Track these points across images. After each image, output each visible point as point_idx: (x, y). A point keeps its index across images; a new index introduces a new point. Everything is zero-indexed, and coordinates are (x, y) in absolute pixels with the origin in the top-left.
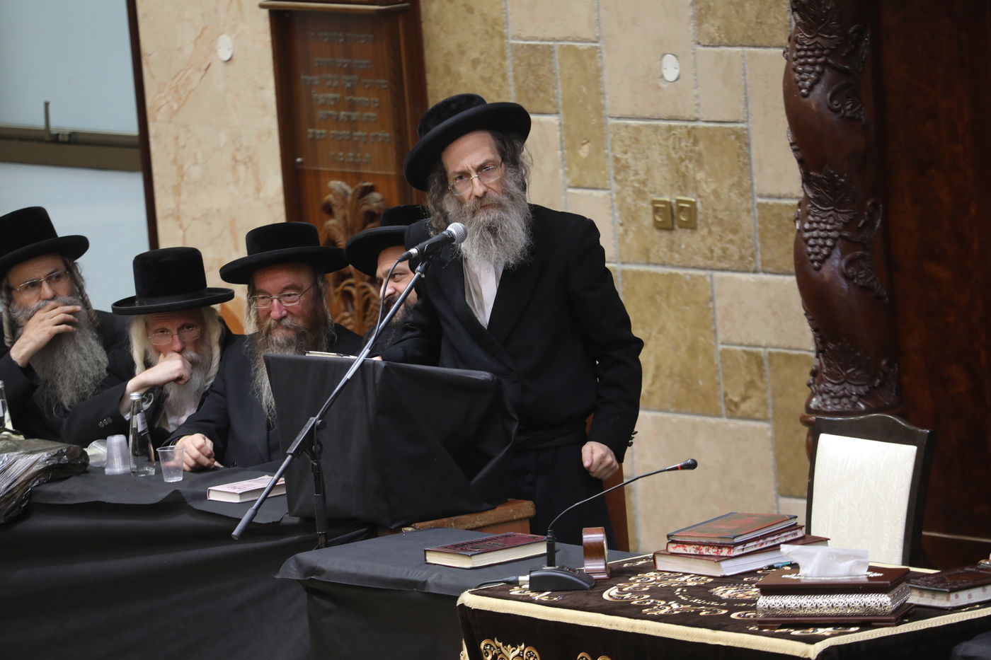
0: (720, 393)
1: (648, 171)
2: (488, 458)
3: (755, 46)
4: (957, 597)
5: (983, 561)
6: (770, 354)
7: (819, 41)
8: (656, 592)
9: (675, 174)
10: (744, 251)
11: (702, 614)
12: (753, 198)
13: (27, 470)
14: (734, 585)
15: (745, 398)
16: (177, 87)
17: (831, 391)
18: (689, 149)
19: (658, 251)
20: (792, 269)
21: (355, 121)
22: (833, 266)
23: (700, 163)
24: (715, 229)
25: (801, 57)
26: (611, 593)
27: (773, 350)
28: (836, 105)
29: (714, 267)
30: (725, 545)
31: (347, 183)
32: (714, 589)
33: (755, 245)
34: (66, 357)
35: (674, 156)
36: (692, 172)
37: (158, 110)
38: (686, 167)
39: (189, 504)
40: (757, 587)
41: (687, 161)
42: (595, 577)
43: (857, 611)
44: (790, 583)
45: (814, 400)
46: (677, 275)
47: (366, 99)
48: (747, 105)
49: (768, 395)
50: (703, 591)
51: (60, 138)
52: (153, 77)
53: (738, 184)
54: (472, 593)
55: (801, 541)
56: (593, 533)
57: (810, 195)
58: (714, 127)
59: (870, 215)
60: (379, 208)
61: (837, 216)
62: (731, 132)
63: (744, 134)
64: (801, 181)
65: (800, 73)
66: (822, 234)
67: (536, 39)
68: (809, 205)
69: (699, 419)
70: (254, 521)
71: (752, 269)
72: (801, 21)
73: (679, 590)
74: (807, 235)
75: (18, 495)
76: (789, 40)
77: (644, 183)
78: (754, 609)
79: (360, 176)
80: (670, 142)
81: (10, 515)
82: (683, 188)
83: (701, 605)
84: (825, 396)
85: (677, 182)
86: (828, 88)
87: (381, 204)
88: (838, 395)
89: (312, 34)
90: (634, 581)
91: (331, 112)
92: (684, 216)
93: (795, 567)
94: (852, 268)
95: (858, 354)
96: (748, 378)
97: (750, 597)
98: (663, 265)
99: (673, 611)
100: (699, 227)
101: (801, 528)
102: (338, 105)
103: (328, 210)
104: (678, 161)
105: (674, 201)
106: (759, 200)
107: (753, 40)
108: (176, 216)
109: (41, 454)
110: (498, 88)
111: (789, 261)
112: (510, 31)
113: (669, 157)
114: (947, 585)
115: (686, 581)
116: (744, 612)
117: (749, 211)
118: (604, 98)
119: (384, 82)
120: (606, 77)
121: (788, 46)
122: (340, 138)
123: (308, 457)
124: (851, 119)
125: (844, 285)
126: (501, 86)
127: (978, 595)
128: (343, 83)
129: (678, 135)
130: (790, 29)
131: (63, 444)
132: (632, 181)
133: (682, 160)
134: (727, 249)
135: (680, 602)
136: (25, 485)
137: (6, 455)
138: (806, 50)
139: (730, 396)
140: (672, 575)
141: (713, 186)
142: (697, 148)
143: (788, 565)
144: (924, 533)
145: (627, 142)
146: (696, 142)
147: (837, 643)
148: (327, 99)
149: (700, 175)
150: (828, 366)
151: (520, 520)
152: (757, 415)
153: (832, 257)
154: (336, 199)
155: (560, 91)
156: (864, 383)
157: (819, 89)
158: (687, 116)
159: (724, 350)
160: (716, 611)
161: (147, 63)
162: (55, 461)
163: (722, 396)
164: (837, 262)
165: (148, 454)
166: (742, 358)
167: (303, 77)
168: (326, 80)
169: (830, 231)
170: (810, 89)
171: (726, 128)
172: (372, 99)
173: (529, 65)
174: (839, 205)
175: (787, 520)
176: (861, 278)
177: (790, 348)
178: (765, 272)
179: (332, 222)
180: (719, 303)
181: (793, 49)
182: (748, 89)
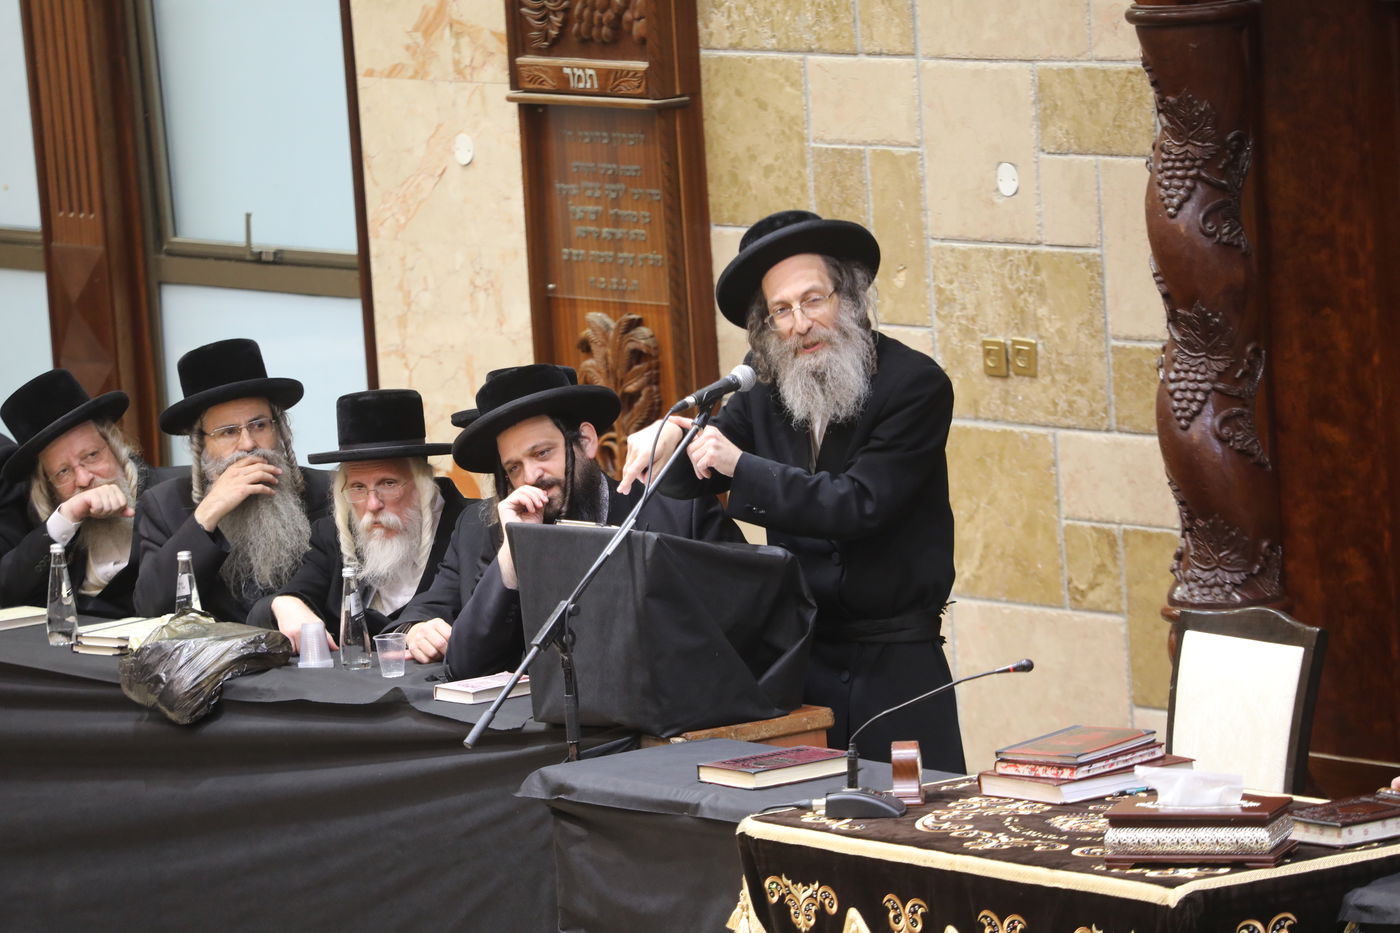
0: (1063, 580)
1: (978, 305)
2: (780, 653)
3: (1111, 155)
4: (1350, 832)
5: (1383, 790)
6: (1125, 531)
7: (1190, 149)
8: (982, 822)
9: (1011, 309)
10: (1094, 405)
11: (1036, 849)
12: (1106, 340)
13: (218, 659)
14: (1077, 814)
15: (1093, 586)
16: (405, 196)
17: (1200, 578)
18: (1029, 279)
19: (989, 403)
20: (1154, 428)
21: (620, 240)
22: (1204, 425)
23: (1041, 295)
24: (1060, 377)
25: (1168, 169)
26: (925, 823)
27: (1128, 527)
28: (1210, 228)
29: (1058, 424)
30: (1067, 765)
31: (609, 315)
32: (1052, 819)
33: (1109, 397)
34: (260, 523)
35: (1010, 286)
36: (1032, 307)
37: (382, 224)
38: (1025, 300)
39: (413, 705)
40: (1105, 817)
41: (1026, 294)
42: (906, 801)
43: (1228, 849)
44: (1145, 813)
45: (1179, 589)
46: (1012, 432)
47: (635, 213)
48: (1101, 226)
49: (1122, 582)
50: (1038, 821)
51: (264, 257)
52: (376, 184)
53: (1090, 322)
54: (756, 819)
55: (1160, 762)
56: (904, 748)
57: (1177, 337)
58: (1059, 252)
59: (1249, 362)
60: (647, 346)
61: (1210, 364)
62: (1081, 259)
63: (1096, 262)
64: (1166, 320)
65: (1166, 188)
66: (1191, 385)
67: (843, 142)
68: (1176, 350)
69: (1036, 610)
70: (490, 726)
71: (1105, 427)
72: (1169, 124)
73: (1009, 819)
74: (1172, 386)
75: (207, 690)
76: (1154, 148)
77: (973, 319)
78: (1101, 843)
79: (624, 307)
80: (1006, 271)
81: (197, 714)
82: (1020, 327)
83: (1036, 838)
84: (1192, 584)
85: (1013, 319)
86: (1202, 205)
87: (650, 342)
88: (1208, 583)
89: (570, 133)
90: (954, 808)
91: (592, 229)
92: (1020, 360)
93: (1152, 793)
94: (1227, 428)
95: (1234, 534)
96: (1098, 561)
97: (1096, 830)
98: (995, 420)
99: (1001, 846)
100: (1040, 375)
101: (1160, 745)
102: (599, 219)
103: (586, 347)
104: (1015, 294)
105: (1009, 343)
106: (1114, 343)
107: (1110, 147)
108: (401, 353)
109: (235, 640)
110: (795, 202)
111: (1150, 419)
112: (812, 132)
113: (1004, 288)
114: (1338, 819)
115: (1017, 809)
116: (1088, 848)
117: (1101, 356)
118: (926, 215)
119: (656, 193)
120: (928, 190)
121: (1152, 155)
122: (602, 260)
123: (558, 649)
124: (1228, 245)
125: (1218, 448)
126: (799, 199)
127: (1376, 830)
128: (607, 192)
129: (1016, 262)
130: (1155, 134)
131: (260, 629)
132: (958, 318)
133: (1021, 293)
134: (1074, 402)
135: (1011, 834)
136: (214, 679)
137: (192, 641)
138: (1174, 161)
139: (1075, 583)
140: (1001, 801)
141: (1058, 325)
142: (1038, 278)
143: (1144, 791)
144: (1311, 754)
145: (953, 269)
146: (1037, 270)
147: (1202, 888)
148: (586, 213)
149: (1042, 311)
150: (1197, 547)
151: (815, 730)
152: (1109, 607)
153: (1203, 414)
154: (595, 334)
155: (872, 205)
156: (1240, 569)
157: (1189, 208)
158: (1027, 238)
159: (1068, 525)
160: (1054, 846)
161: (369, 167)
162: (251, 650)
163: (1066, 583)
164: (1208, 421)
165: (363, 643)
166: (1091, 536)
167: (558, 186)
168: (586, 189)
169: (1201, 382)
170: (1179, 208)
171: (1075, 254)
172: (642, 213)
173: (834, 173)
174: (1212, 350)
175: (1143, 736)
176: (1239, 441)
177: (1150, 526)
178: (1121, 431)
179: (590, 362)
180: (1064, 468)
181: (1158, 157)
182: (1103, 207)
